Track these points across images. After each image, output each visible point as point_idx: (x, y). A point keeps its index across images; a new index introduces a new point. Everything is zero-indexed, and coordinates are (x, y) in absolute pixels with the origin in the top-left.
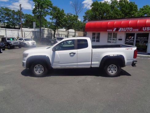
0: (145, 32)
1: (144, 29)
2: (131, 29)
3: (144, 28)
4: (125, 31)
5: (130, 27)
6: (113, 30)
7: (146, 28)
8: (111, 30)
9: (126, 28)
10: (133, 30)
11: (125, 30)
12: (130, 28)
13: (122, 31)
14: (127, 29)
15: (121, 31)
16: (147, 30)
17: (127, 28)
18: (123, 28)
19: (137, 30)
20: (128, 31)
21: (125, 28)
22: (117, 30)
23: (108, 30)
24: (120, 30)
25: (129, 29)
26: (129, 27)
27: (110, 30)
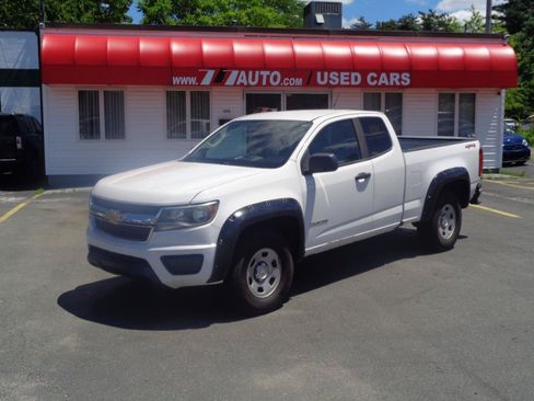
0: (324, 89)
1: (322, 79)
2: (275, 78)
3: (319, 74)
4: (251, 83)
5: (272, 70)
6: (200, 77)
7: (326, 74)
8: (193, 80)
9: (257, 73)
10: (282, 81)
11: (253, 80)
12: (273, 74)
13: (242, 84)
14: (261, 77)
15: (235, 85)
16: (331, 82)
17: (260, 70)
18: (243, 73)
19: (299, 81)
20: (264, 83)
21: (251, 73)
22: (220, 79)
23: (176, 80)
24: (230, 81)
25: (268, 77)
26: (265, 69)
27: (184, 80)
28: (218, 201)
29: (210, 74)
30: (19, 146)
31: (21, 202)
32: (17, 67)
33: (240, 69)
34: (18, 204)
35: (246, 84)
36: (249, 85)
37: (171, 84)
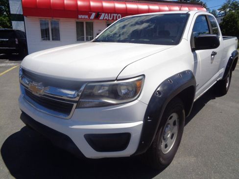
5: (118, 14)
8: (87, 17)
11: (111, 17)
13: (106, 19)
14: (113, 16)
15: (103, 19)
18: (107, 14)
21: (110, 14)
23: (80, 16)
24: (101, 18)
25: (116, 16)
26: (115, 13)
27: (83, 17)
28: (144, 75)
29: (94, 15)
30: (17, 43)
31: (16, 65)
32: (18, 13)
33: (106, 13)
34: (14, 66)
35: (108, 19)
36: (109, 20)
37: (78, 18)
